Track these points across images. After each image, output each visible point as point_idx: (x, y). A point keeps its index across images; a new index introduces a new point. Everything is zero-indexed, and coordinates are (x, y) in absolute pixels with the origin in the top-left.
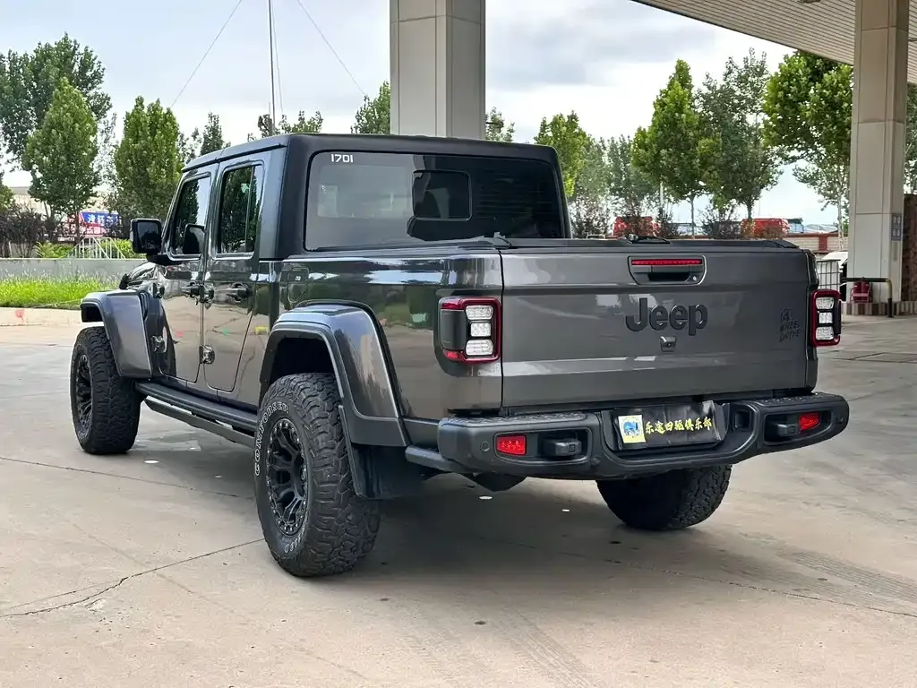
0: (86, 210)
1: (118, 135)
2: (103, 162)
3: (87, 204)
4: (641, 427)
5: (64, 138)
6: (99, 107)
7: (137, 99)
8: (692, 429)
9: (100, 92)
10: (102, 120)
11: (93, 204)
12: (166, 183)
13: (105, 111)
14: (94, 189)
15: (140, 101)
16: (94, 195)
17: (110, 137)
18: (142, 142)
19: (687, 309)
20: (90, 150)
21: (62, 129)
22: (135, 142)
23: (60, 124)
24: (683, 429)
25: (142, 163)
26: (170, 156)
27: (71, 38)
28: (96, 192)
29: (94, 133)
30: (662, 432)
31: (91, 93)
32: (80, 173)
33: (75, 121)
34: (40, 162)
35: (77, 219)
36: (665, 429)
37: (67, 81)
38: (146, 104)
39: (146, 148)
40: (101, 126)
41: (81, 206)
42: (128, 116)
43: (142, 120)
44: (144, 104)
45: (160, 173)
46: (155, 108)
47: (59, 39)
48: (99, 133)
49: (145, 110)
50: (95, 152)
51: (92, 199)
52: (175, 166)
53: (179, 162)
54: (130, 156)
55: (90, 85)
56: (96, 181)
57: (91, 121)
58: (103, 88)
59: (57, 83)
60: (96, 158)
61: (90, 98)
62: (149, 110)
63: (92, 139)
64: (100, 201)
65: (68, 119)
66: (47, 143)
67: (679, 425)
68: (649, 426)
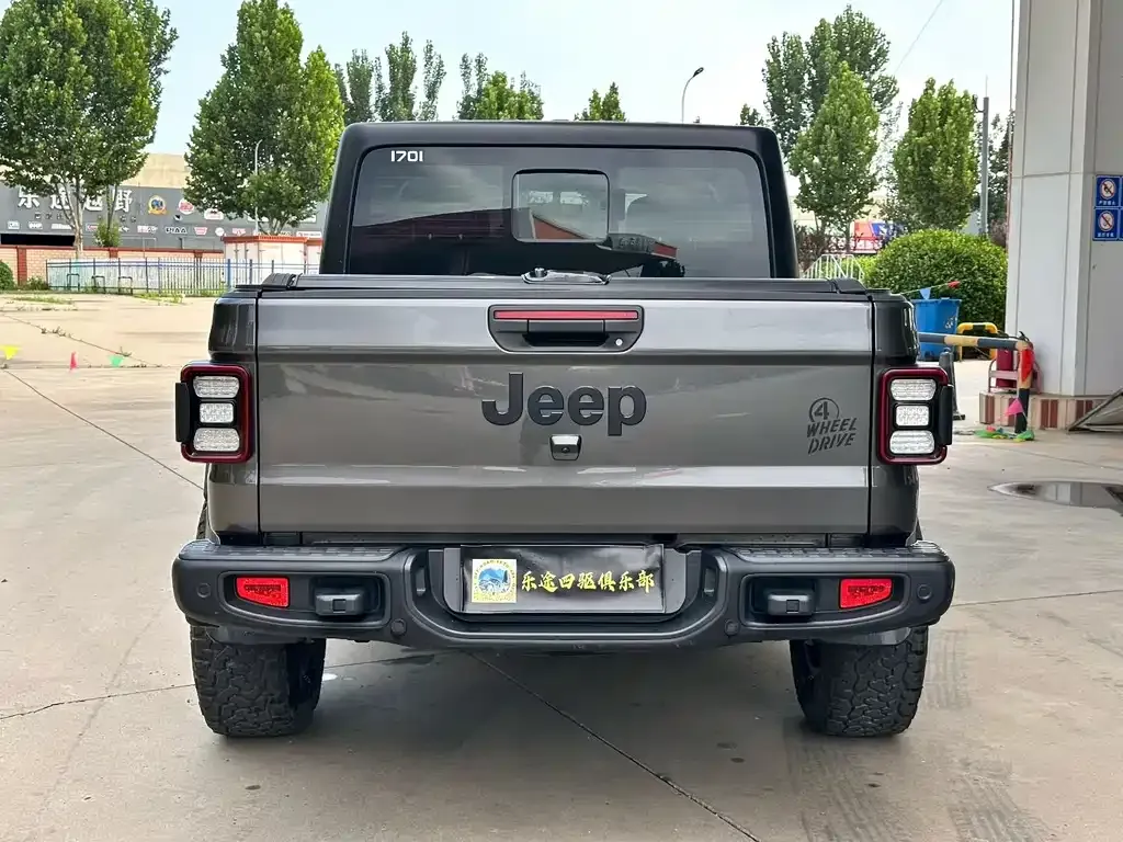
0: (860, 220)
1: (902, 127)
2: (882, 163)
3: (860, 214)
4: (513, 580)
5: (838, 136)
6: (884, 93)
7: (928, 82)
8: (612, 589)
9: (884, 74)
10: (887, 110)
11: (867, 214)
12: (953, 184)
13: (891, 97)
14: (870, 195)
15: (930, 84)
16: (870, 202)
17: (891, 132)
18: (929, 134)
19: (605, 395)
20: (867, 147)
21: (837, 124)
22: (920, 135)
23: (834, 118)
24: (594, 587)
25: (926, 159)
26: (962, 151)
27: (854, 10)
28: (872, 200)
29: (874, 128)
30: (553, 590)
31: (875, 77)
32: (854, 177)
33: (852, 115)
34: (810, 166)
35: (847, 233)
36: (557, 584)
37: (846, 65)
38: (937, 87)
39: (933, 142)
40: (883, 118)
41: (853, 216)
42: (914, 105)
43: (932, 106)
44: (935, 87)
45: (946, 171)
46: (947, 92)
47: (840, 12)
48: (880, 127)
49: (935, 95)
50: (873, 149)
51: (866, 208)
52: (966, 164)
53: (972, 157)
54: (911, 153)
55: (873, 67)
56: (873, 185)
57: (871, 112)
58: (888, 69)
59: (835, 69)
60: (874, 158)
61: (874, 83)
62: (939, 95)
63: (872, 134)
64: (876, 210)
65: (844, 112)
66: (818, 142)
67: (587, 581)
68: (528, 578)
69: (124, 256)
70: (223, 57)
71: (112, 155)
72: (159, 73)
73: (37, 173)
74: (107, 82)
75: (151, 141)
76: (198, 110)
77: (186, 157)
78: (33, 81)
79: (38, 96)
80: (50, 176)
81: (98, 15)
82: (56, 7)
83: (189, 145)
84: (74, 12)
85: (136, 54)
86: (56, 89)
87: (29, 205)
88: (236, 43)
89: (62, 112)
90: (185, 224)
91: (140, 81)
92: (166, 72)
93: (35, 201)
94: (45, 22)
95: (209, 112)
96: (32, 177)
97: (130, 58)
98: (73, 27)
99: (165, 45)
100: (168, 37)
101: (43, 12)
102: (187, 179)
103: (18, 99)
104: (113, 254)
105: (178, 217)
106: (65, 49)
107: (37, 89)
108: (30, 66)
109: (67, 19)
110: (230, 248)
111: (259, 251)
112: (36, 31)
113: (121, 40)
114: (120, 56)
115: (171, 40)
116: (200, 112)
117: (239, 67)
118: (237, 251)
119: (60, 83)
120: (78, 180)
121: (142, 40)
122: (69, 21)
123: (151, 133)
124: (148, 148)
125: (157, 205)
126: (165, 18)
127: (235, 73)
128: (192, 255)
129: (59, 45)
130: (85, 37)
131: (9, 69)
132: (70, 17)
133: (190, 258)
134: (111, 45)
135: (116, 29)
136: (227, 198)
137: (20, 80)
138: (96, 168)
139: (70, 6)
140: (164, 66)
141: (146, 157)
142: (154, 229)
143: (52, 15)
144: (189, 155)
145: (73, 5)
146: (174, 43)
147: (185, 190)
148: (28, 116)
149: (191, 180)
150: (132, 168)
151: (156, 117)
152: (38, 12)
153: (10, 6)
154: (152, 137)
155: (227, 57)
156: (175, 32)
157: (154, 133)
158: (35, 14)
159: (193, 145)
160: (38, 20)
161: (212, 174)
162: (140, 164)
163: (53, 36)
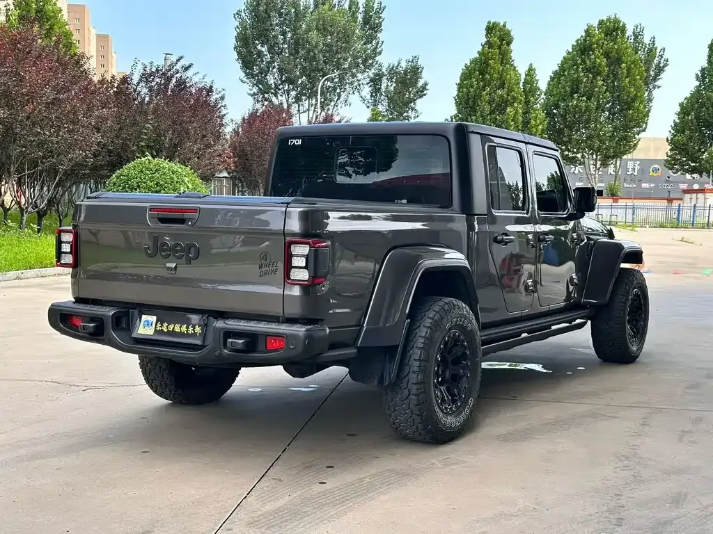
4: (154, 325)
8: (185, 332)
19: (185, 246)
24: (179, 331)
30: (166, 330)
36: (168, 328)
67: (177, 329)
68: (159, 325)
69: (622, 203)
70: (697, 75)
71: (618, 140)
72: (654, 88)
73: (574, 153)
74: (618, 96)
75: (644, 130)
76: (678, 109)
77: (667, 139)
78: (573, 98)
79: (577, 106)
80: (581, 154)
81: (616, 55)
82: (591, 53)
83: (670, 132)
84: (602, 55)
85: (638, 77)
86: (587, 102)
87: (576, 172)
88: (706, 65)
89: (589, 116)
90: (672, 182)
91: (639, 94)
92: (659, 87)
93: (580, 169)
94: (584, 62)
95: (684, 110)
96: (571, 155)
97: (634, 80)
98: (600, 64)
99: (660, 70)
100: (662, 65)
101: (583, 56)
102: (667, 153)
103: (565, 109)
104: (615, 201)
105: (669, 177)
106: (594, 78)
107: (575, 102)
108: (573, 89)
109: (597, 59)
110: (687, 196)
111: (705, 199)
112: (578, 68)
113: (629, 69)
114: (628, 80)
115: (664, 67)
116: (679, 110)
117: (707, 80)
118: (691, 199)
119: (589, 99)
120: (597, 156)
121: (643, 69)
122: (598, 61)
123: (644, 126)
124: (642, 135)
125: (656, 170)
126: (662, 53)
127: (704, 84)
128: (666, 201)
129: (591, 76)
130: (606, 69)
131: (561, 92)
132: (598, 58)
133: (665, 203)
134: (623, 73)
135: (626, 63)
136: (693, 164)
137: (566, 98)
138: (608, 149)
139: (599, 51)
140: (658, 83)
141: (639, 140)
142: (652, 185)
143: (588, 58)
144: (670, 139)
145: (601, 51)
146: (666, 68)
147: (665, 160)
148: (569, 119)
149: (669, 154)
150: (630, 148)
151: (648, 116)
152: (580, 57)
153: (566, 54)
154: (645, 128)
155: (700, 75)
156: (667, 61)
157: (646, 126)
158: (578, 58)
159: (673, 132)
160: (579, 62)
161: (683, 150)
162: (635, 145)
163: (588, 70)
